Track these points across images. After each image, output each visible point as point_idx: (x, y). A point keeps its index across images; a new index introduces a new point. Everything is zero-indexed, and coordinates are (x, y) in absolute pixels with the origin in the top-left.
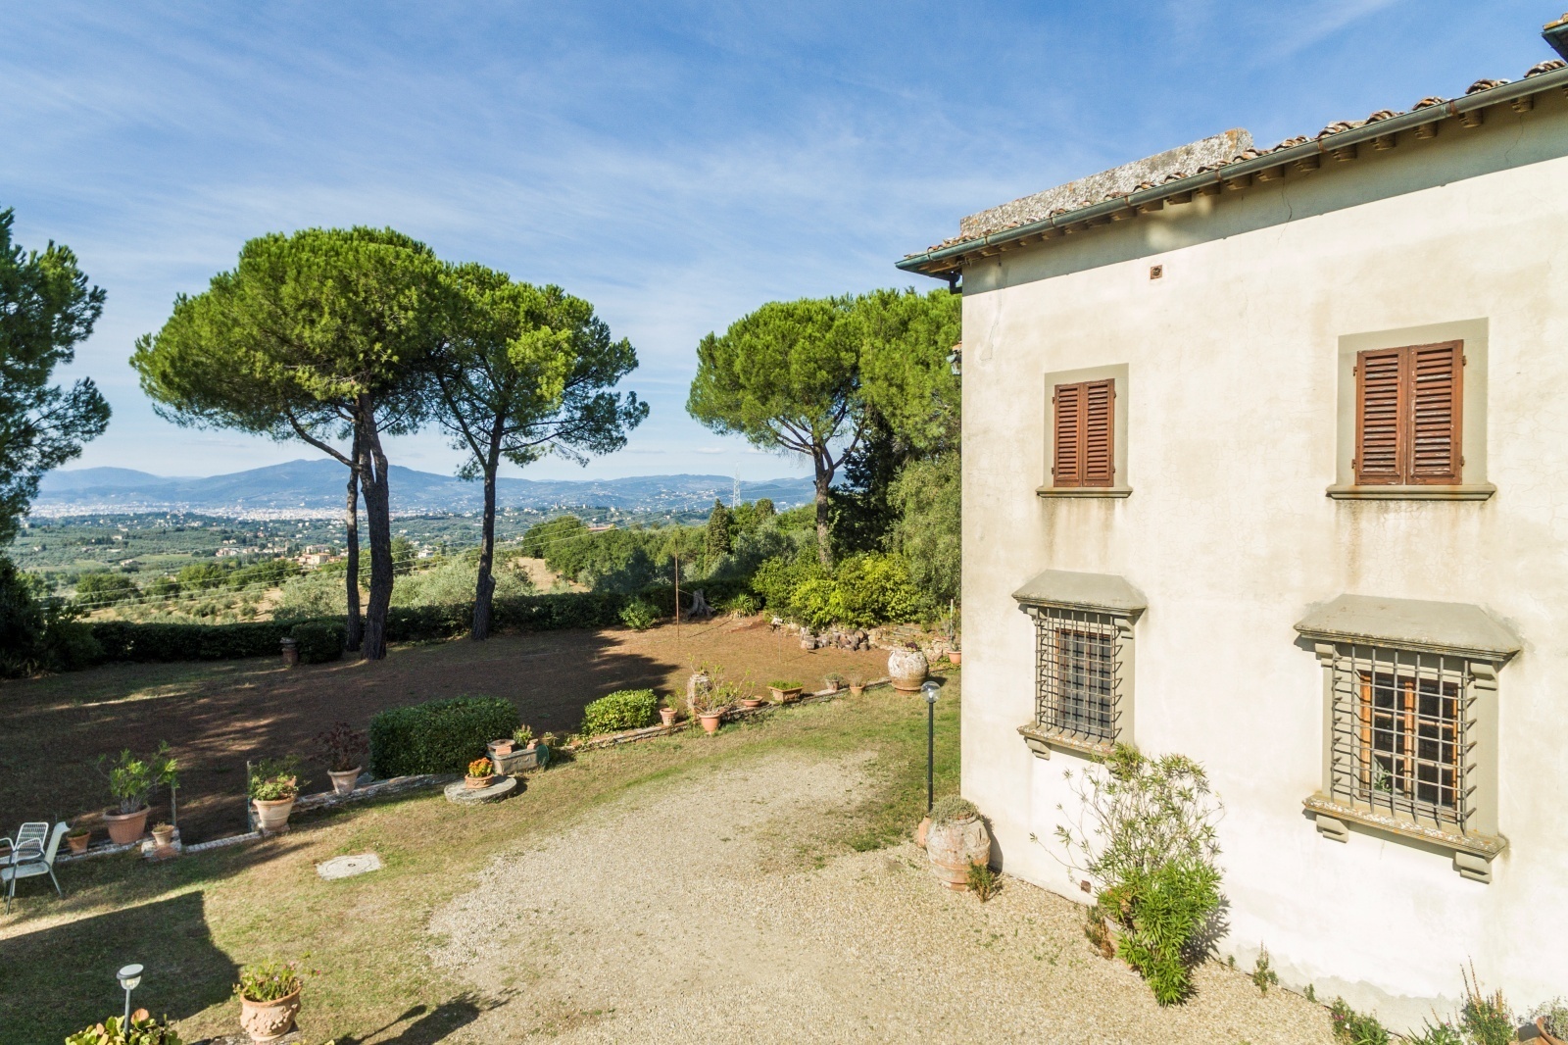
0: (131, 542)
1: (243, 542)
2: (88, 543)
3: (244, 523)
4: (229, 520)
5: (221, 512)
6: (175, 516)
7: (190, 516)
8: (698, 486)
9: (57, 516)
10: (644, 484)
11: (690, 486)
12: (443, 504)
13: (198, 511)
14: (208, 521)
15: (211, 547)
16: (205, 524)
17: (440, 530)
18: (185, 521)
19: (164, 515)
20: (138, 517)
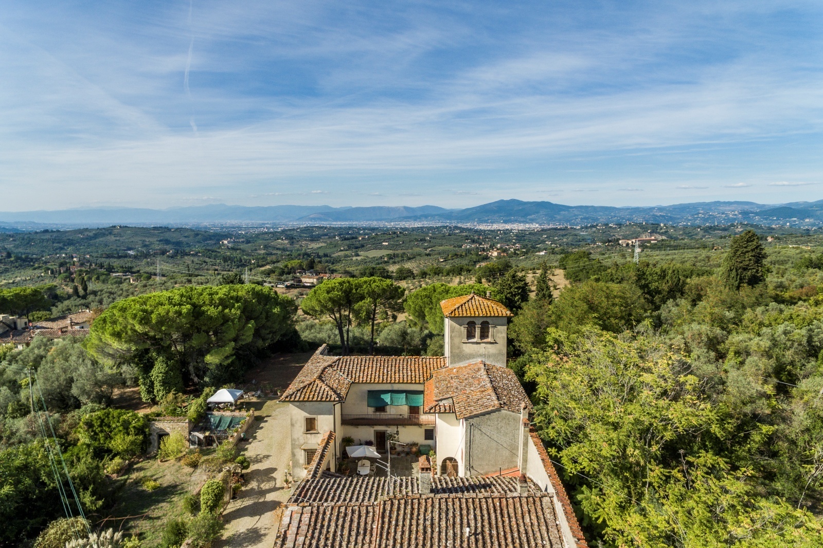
0: (432, 240)
1: (473, 241)
2: (418, 241)
3: (476, 231)
4: (470, 230)
5: (468, 225)
6: (450, 227)
7: (456, 228)
8: (728, 208)
9: (411, 227)
10: (689, 208)
11: (721, 208)
12: (568, 221)
13: (459, 225)
14: (462, 230)
15: (460, 243)
16: (461, 232)
17: (563, 236)
18: (454, 230)
19: (447, 226)
20: (437, 228)
